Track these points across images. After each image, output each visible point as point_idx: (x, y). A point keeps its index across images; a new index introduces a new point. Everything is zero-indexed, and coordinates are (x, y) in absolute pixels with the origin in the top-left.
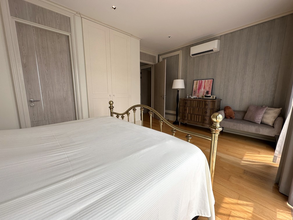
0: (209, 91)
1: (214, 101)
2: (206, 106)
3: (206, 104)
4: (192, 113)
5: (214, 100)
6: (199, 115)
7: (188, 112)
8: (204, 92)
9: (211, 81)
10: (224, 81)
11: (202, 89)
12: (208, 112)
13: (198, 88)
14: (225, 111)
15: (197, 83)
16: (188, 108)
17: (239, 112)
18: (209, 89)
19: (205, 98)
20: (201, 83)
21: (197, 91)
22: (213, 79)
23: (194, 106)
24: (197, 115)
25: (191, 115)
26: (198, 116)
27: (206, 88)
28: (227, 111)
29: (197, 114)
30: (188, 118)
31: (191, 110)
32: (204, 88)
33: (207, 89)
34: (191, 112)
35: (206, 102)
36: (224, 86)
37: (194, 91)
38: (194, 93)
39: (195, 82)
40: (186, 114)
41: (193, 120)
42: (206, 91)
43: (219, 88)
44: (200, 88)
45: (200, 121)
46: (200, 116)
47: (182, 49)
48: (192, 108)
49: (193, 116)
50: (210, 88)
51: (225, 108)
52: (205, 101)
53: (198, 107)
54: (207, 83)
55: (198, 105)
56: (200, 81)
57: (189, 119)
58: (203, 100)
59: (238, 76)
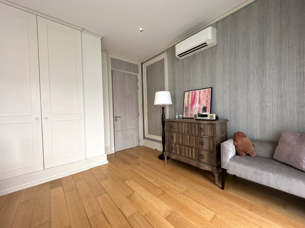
0: (206, 107)
1: (213, 124)
2: (201, 131)
3: (201, 129)
4: (181, 143)
5: (213, 122)
6: (192, 148)
7: (175, 141)
8: (200, 108)
9: (209, 90)
10: (228, 90)
11: (197, 105)
12: (204, 142)
13: (190, 102)
14: (235, 140)
15: (189, 95)
16: (175, 134)
17: (261, 142)
18: (207, 103)
19: (199, 118)
20: (195, 95)
21: (189, 107)
22: (212, 88)
23: (183, 132)
24: (188, 147)
25: (180, 145)
26: (190, 149)
27: (202, 102)
28: (239, 142)
29: (188, 145)
30: (176, 150)
31: (179, 139)
32: (199, 102)
33: (204, 104)
34: (179, 141)
35: (200, 126)
36: (230, 98)
37: (186, 108)
38: (186, 111)
39: (186, 94)
40: (173, 145)
41: (183, 155)
42: (202, 107)
43: (222, 101)
44: (193, 103)
45: (194, 158)
46: (194, 149)
47: (167, 51)
48: (180, 135)
49: (183, 147)
50: (207, 101)
51: (234, 136)
52: (198, 124)
53: (188, 133)
54: (203, 94)
55: (188, 130)
56: (192, 93)
57: (178, 153)
58: (196, 121)
59: (252, 80)
